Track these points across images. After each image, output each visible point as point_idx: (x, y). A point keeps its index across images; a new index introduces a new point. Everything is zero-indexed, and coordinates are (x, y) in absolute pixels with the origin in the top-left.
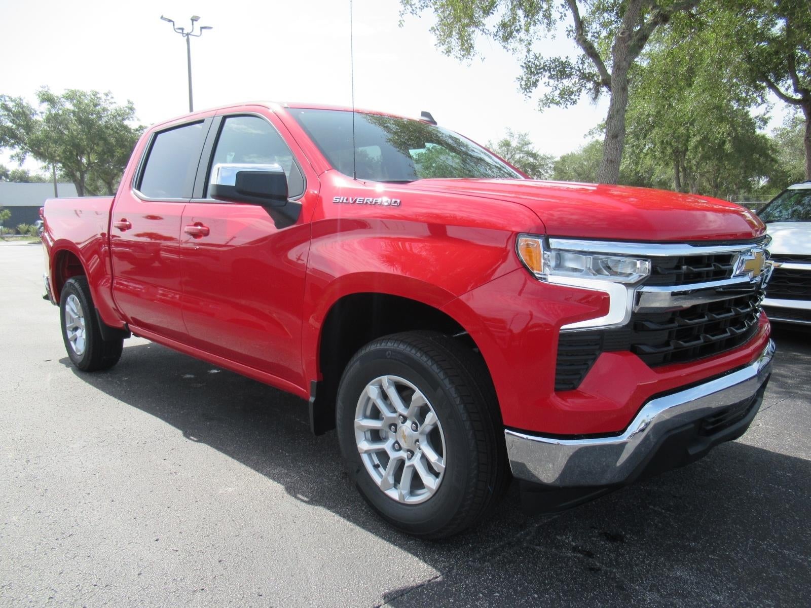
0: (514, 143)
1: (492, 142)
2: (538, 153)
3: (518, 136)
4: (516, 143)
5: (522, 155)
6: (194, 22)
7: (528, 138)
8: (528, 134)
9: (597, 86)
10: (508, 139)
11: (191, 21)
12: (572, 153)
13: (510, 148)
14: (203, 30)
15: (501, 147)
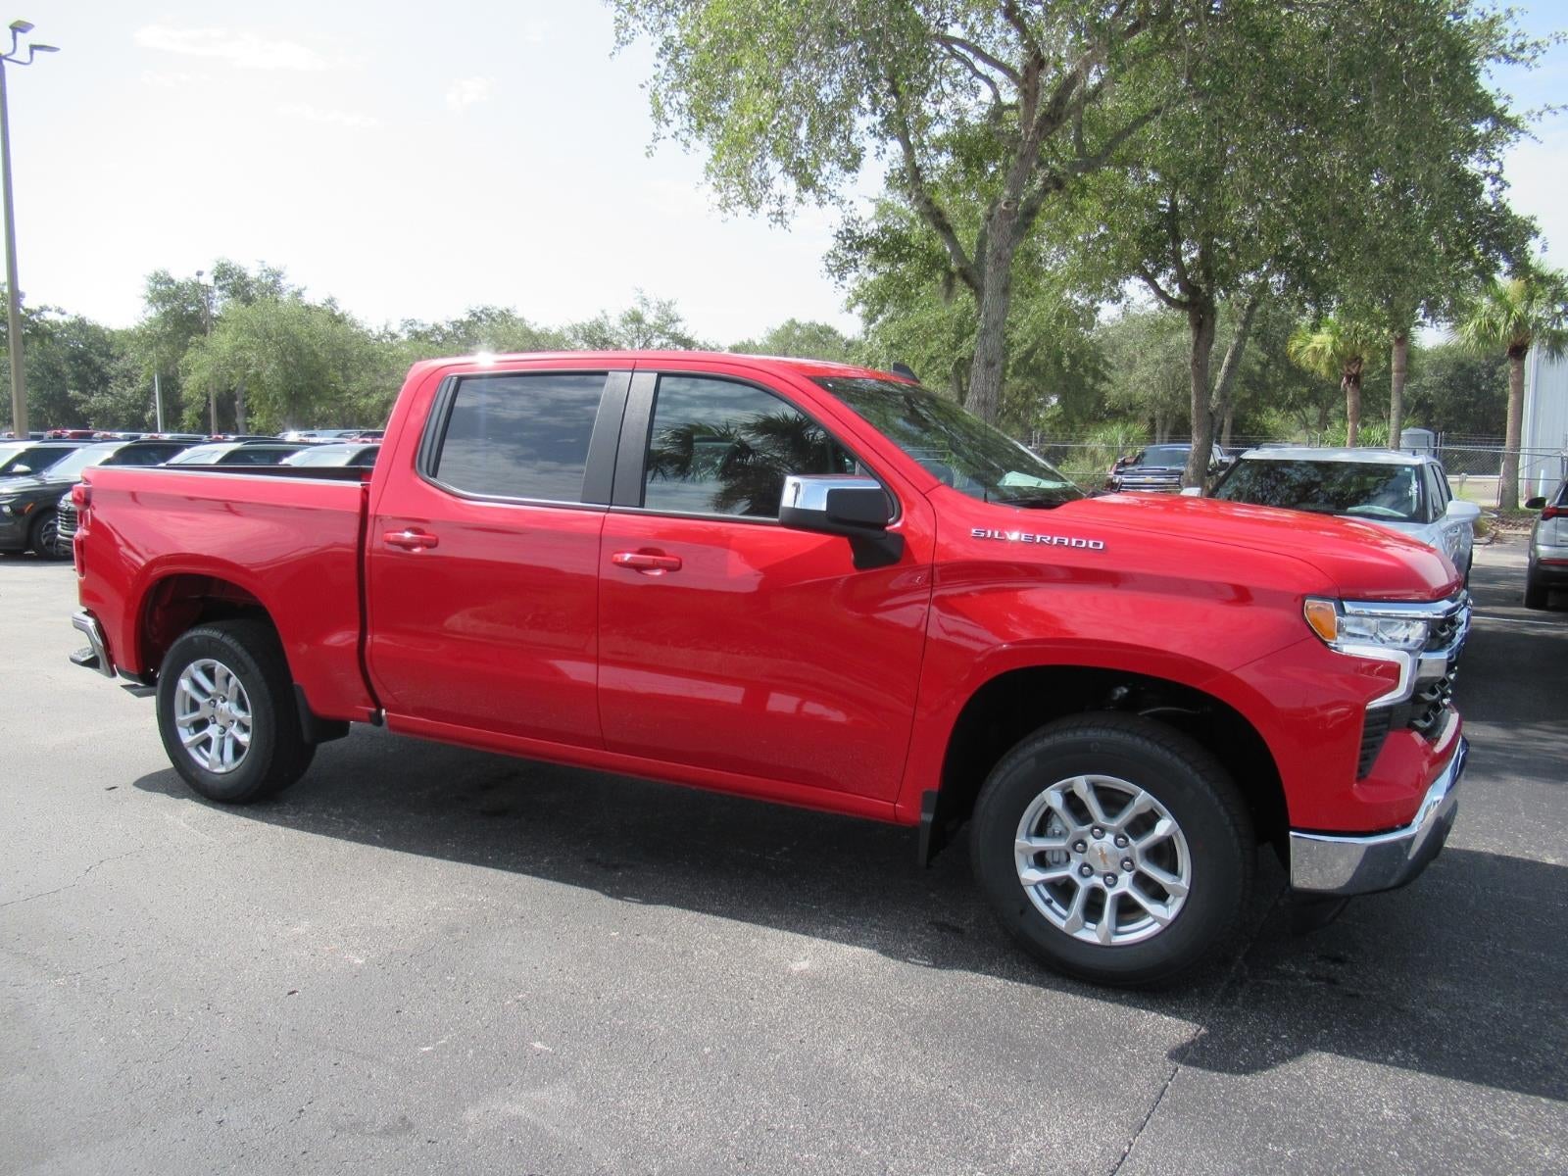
0: (650, 318)
1: (608, 313)
2: (694, 339)
3: (656, 305)
4: (654, 319)
5: (665, 341)
6: (19, 35)
7: (675, 310)
8: (675, 303)
9: (950, 278)
10: (639, 308)
11: (10, 31)
12: (749, 341)
13: (644, 326)
14: (36, 52)
15: (625, 322)
